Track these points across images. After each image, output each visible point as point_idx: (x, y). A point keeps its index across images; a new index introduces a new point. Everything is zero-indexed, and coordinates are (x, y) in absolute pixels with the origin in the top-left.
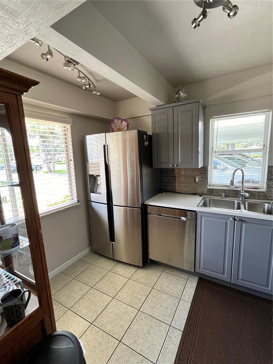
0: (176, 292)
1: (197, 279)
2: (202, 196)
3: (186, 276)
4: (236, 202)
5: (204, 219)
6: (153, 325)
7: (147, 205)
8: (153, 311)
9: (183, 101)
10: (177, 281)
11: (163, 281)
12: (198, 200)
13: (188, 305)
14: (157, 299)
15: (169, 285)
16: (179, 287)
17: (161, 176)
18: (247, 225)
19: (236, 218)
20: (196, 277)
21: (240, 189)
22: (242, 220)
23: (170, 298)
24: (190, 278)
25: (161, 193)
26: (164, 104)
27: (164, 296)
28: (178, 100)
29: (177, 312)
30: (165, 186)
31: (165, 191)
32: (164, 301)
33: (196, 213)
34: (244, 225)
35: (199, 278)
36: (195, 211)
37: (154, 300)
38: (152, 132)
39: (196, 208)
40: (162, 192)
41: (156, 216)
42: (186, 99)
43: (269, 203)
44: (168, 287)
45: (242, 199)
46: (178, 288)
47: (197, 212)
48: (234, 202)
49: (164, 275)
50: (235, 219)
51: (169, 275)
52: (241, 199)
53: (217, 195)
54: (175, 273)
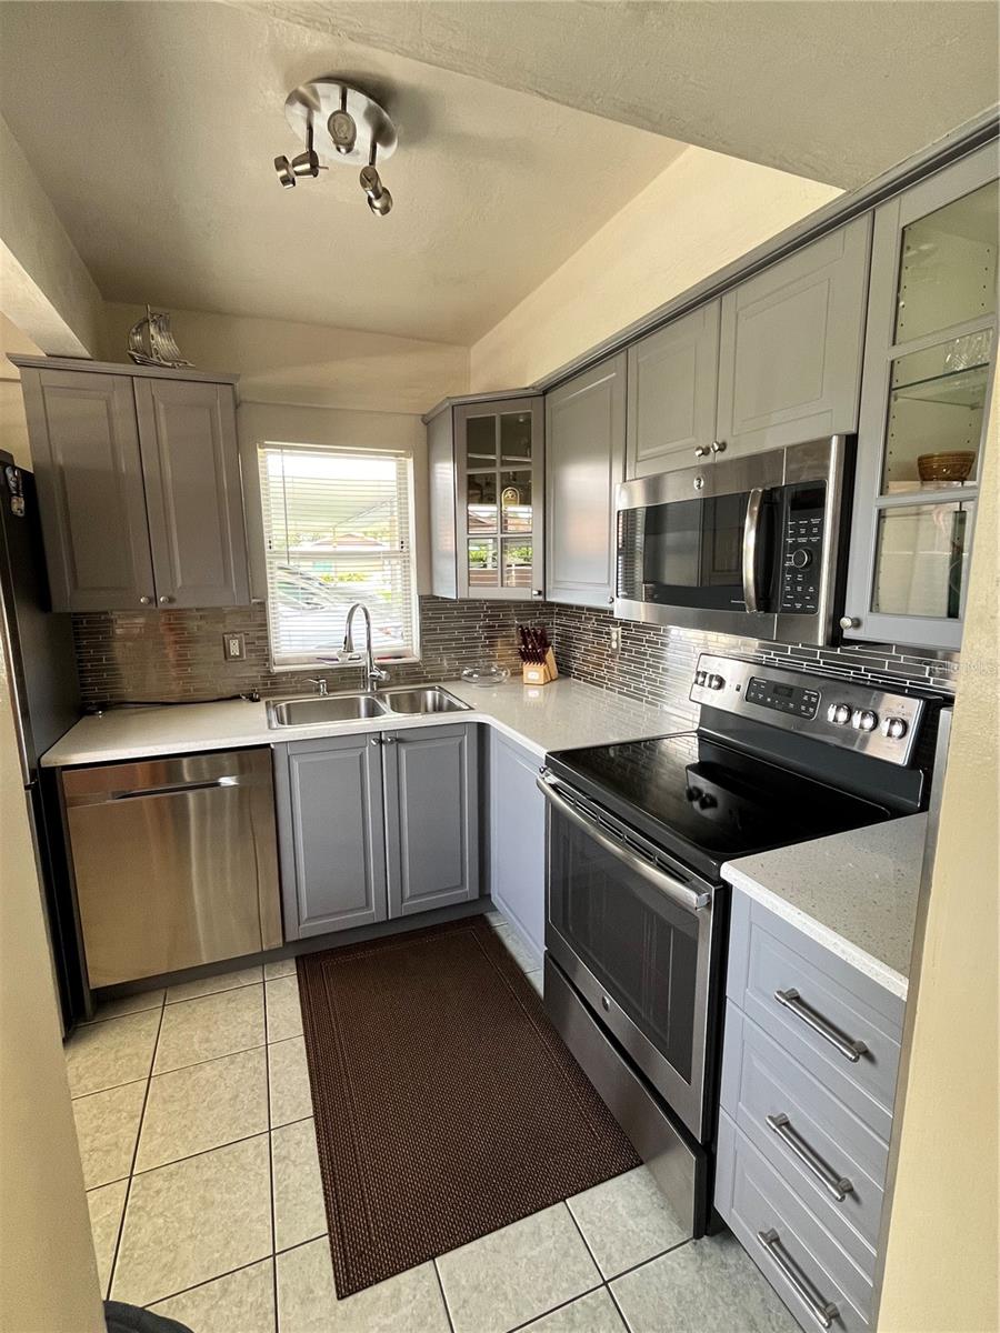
0: (243, 1036)
1: (292, 964)
2: (258, 700)
3: (250, 979)
4: (363, 698)
5: (299, 764)
6: (208, 1174)
7: (54, 768)
8: (191, 1138)
9: (162, 366)
10: (233, 1005)
11: (179, 1033)
12: (258, 712)
13: (299, 1044)
14: (187, 1096)
15: (211, 1032)
16: (246, 1018)
17: (78, 647)
18: (411, 747)
19: (383, 738)
20: (287, 962)
21: (364, 664)
22: (399, 739)
23: (232, 1062)
24: (269, 974)
25: (87, 717)
26: (89, 356)
27: (208, 1072)
28: (145, 357)
29: (274, 1082)
30: (97, 684)
31: (105, 707)
32: (215, 1086)
33: (272, 750)
34: (403, 752)
35: (297, 959)
36: (268, 745)
37: (176, 1107)
38: (33, 458)
39: (265, 736)
40: (92, 713)
41: (108, 801)
42: (176, 362)
43: (432, 689)
44: (207, 1040)
45: (372, 689)
46: (244, 1022)
47: (272, 746)
48: (357, 701)
49: (173, 1016)
50: (381, 742)
51: (193, 1007)
52: (369, 690)
53: (304, 689)
54: (211, 986)
